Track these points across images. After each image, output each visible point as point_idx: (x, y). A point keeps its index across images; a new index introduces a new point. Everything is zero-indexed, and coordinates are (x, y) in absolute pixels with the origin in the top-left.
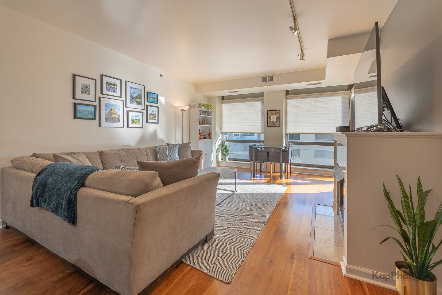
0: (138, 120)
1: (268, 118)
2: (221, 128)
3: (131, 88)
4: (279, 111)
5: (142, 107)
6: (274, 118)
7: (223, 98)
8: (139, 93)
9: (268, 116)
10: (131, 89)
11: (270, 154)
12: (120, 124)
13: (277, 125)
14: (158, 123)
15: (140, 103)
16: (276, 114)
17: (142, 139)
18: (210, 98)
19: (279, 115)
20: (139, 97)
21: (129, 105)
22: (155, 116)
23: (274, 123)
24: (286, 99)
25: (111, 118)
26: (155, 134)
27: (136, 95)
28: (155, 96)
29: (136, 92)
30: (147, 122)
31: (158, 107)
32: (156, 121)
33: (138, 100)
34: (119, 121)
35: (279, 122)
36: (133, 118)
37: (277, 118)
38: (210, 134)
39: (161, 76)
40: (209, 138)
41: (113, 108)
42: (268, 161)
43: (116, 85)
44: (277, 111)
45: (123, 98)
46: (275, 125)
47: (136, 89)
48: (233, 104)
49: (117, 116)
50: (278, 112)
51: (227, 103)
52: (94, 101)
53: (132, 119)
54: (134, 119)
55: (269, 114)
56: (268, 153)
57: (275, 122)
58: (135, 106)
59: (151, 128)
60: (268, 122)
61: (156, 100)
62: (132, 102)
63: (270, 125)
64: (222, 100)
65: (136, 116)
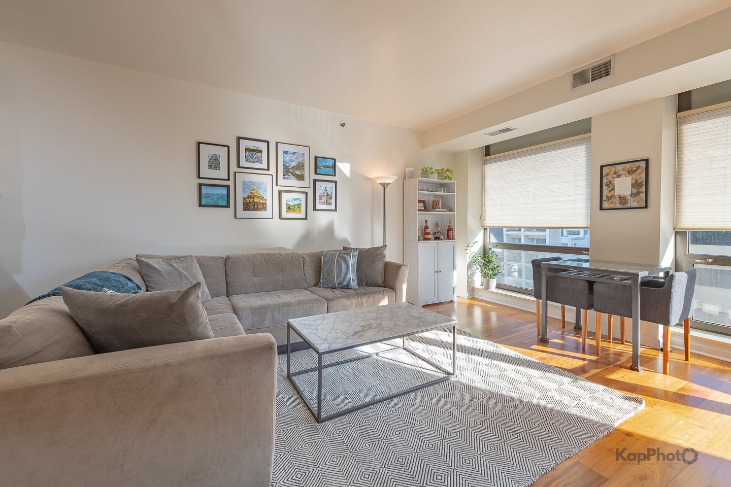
0: (299, 206)
1: (605, 187)
2: (482, 217)
3: (286, 152)
4: (643, 164)
5: (306, 183)
6: (623, 186)
7: (488, 151)
8: (300, 160)
9: (605, 181)
10: (286, 155)
11: (595, 286)
12: (267, 213)
13: (635, 204)
14: (336, 210)
15: (301, 178)
16: (630, 172)
17: (306, 238)
18: (455, 156)
19: (644, 175)
20: (300, 166)
21: (281, 181)
22: (330, 198)
23: (623, 200)
24: (679, 123)
25: (252, 204)
26: (330, 229)
27: (293, 164)
28: (331, 163)
29: (293, 158)
30: (315, 209)
31: (336, 182)
32: (333, 207)
33: (298, 172)
34: (264, 208)
35: (643, 195)
36: (290, 203)
37: (635, 185)
38: (450, 229)
39: (343, 125)
40: (449, 238)
41: (255, 188)
42: (591, 306)
43: (261, 152)
44: (638, 164)
45: (272, 171)
46: (628, 206)
47: (294, 153)
48: (508, 161)
49: (261, 201)
50: (638, 168)
52: (227, 178)
53: (287, 205)
54: (292, 203)
55: (607, 174)
56: (591, 284)
57: (629, 197)
58: (293, 182)
59: (322, 219)
60: (604, 198)
61: (331, 170)
62: (287, 176)
63: (611, 206)
64: (486, 155)
65: (295, 199)
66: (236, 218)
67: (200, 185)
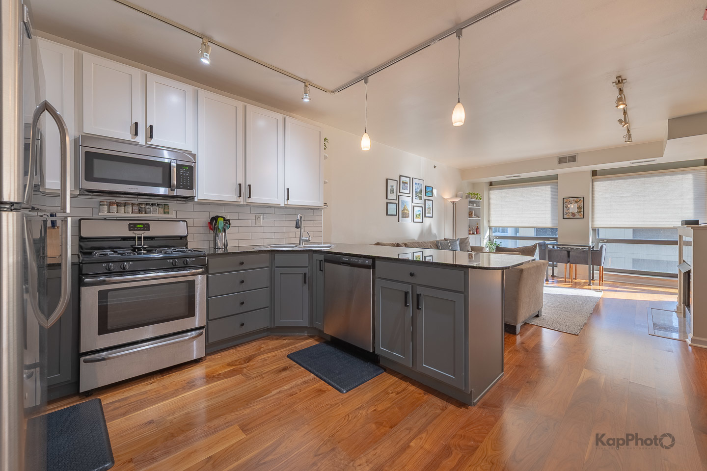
0: (420, 215)
1: (565, 208)
2: (489, 221)
3: (416, 184)
4: (582, 199)
5: (422, 201)
6: (573, 208)
7: (491, 184)
8: (421, 188)
9: (565, 205)
11: (571, 253)
12: (409, 219)
13: (579, 217)
14: (432, 217)
15: (421, 198)
16: (576, 202)
17: (422, 233)
18: (474, 185)
19: (582, 204)
20: (421, 192)
22: (430, 210)
23: (573, 214)
24: (593, 181)
25: (404, 214)
26: (430, 228)
27: (419, 190)
28: (431, 189)
29: (419, 187)
30: (425, 217)
31: (432, 200)
32: (431, 215)
33: (420, 195)
34: (408, 217)
35: (582, 213)
37: (579, 208)
38: (477, 229)
39: (435, 167)
40: (477, 233)
41: (406, 204)
42: (569, 262)
43: (407, 183)
44: (580, 199)
46: (576, 217)
47: (419, 184)
48: (506, 190)
49: (407, 212)
50: (580, 200)
51: (496, 190)
52: (396, 199)
53: (416, 214)
54: (418, 213)
55: (566, 202)
56: (569, 252)
57: (576, 213)
58: (418, 201)
59: (427, 221)
60: (565, 213)
61: (431, 194)
62: (416, 197)
63: (568, 217)
64: (490, 185)
65: (419, 211)
66: (399, 221)
67: (387, 203)
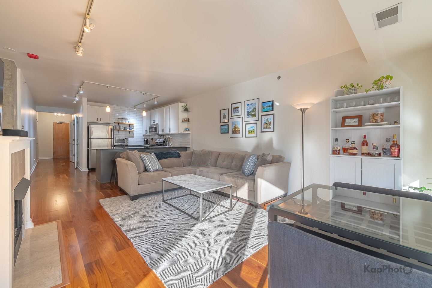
0: (253, 130)
8: (254, 107)
10: (248, 106)
12: (240, 135)
15: (254, 116)
20: (254, 110)
21: (246, 119)
22: (270, 124)
25: (235, 132)
26: (271, 142)
27: (251, 110)
29: (251, 107)
30: (261, 132)
31: (273, 114)
34: (239, 133)
36: (249, 130)
39: (279, 77)
41: (236, 124)
43: (239, 108)
47: (252, 104)
49: (238, 130)
53: (248, 130)
54: (250, 130)
58: (251, 119)
61: (271, 108)
62: (248, 116)
65: (252, 127)
66: (230, 138)
67: (221, 126)
